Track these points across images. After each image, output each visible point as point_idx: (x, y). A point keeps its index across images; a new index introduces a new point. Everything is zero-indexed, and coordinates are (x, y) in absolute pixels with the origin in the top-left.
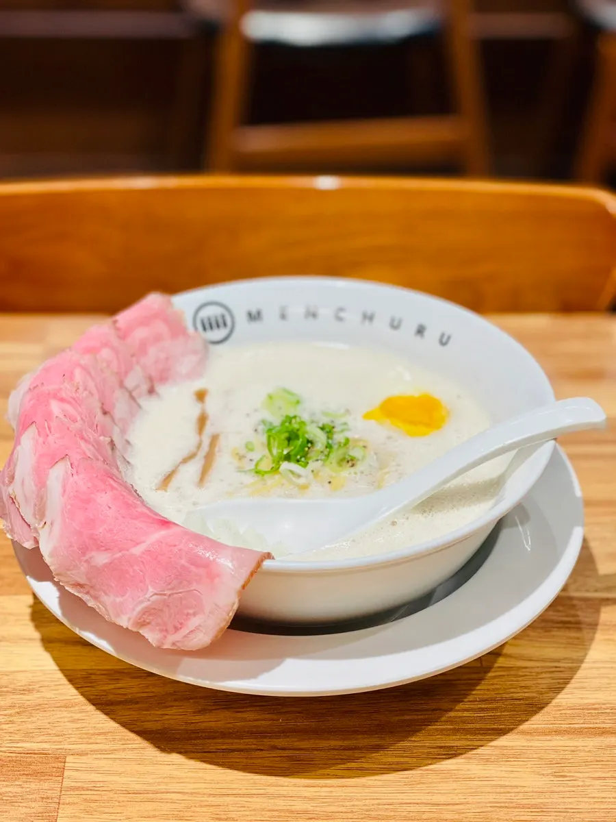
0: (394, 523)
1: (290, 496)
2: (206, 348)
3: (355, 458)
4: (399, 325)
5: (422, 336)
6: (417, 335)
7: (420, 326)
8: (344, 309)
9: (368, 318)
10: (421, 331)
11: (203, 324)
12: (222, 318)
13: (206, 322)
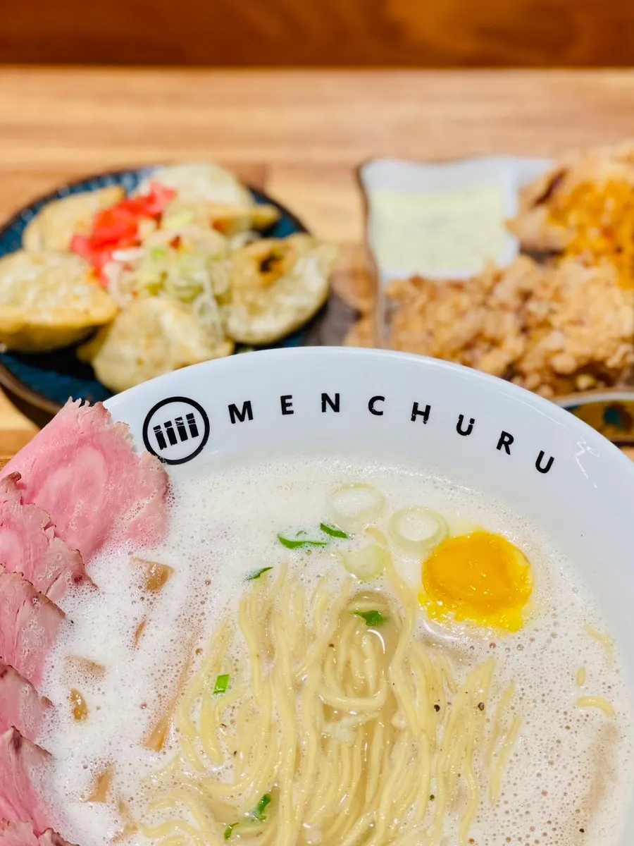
2: (164, 475)
4: (470, 428)
5: (508, 451)
6: (499, 447)
7: (504, 434)
8: (382, 398)
9: (421, 413)
10: (505, 441)
11: (159, 437)
12: (189, 422)
13: (164, 430)
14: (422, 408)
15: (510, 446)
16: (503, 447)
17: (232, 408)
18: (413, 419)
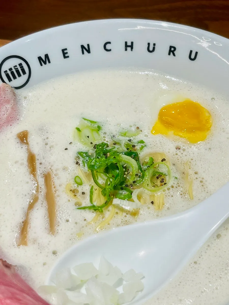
0: (218, 236)
1: (126, 223)
2: (14, 94)
3: (162, 173)
4: (154, 48)
5: (174, 55)
7: (171, 47)
8: (109, 43)
9: (129, 46)
10: (172, 50)
11: (8, 76)
12: (21, 67)
13: (9, 72)
15: (175, 52)
16: (171, 53)
17: (40, 58)
18: (126, 50)
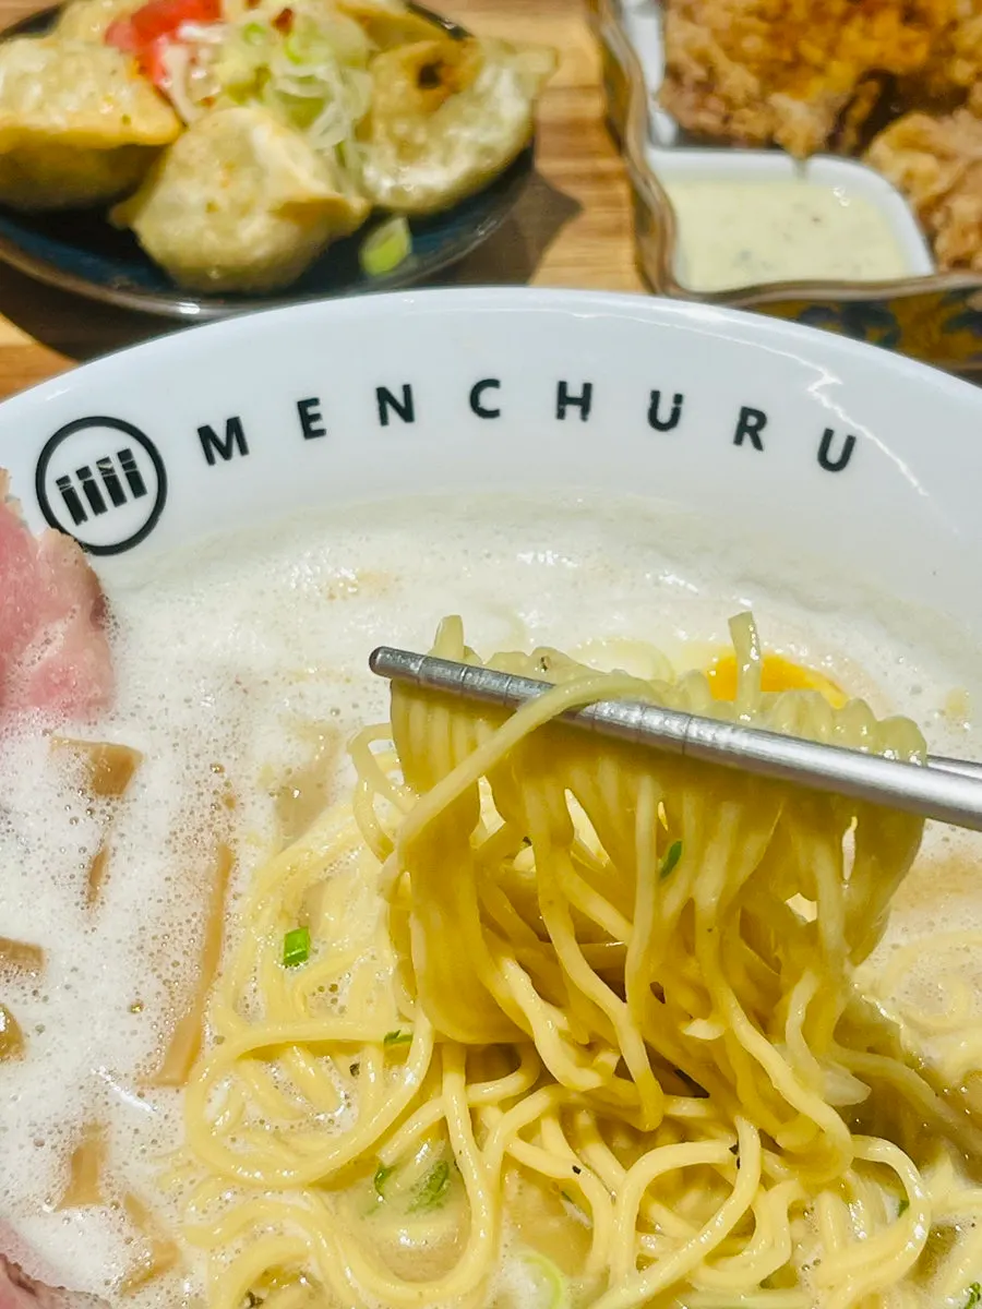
4: (676, 414)
5: (758, 444)
6: (738, 440)
7: (746, 412)
8: (494, 383)
9: (573, 401)
10: (750, 426)
11: (70, 498)
12: (124, 467)
13: (77, 485)
14: (575, 391)
15: (763, 435)
16: (747, 438)
17: (206, 434)
18: (561, 414)
